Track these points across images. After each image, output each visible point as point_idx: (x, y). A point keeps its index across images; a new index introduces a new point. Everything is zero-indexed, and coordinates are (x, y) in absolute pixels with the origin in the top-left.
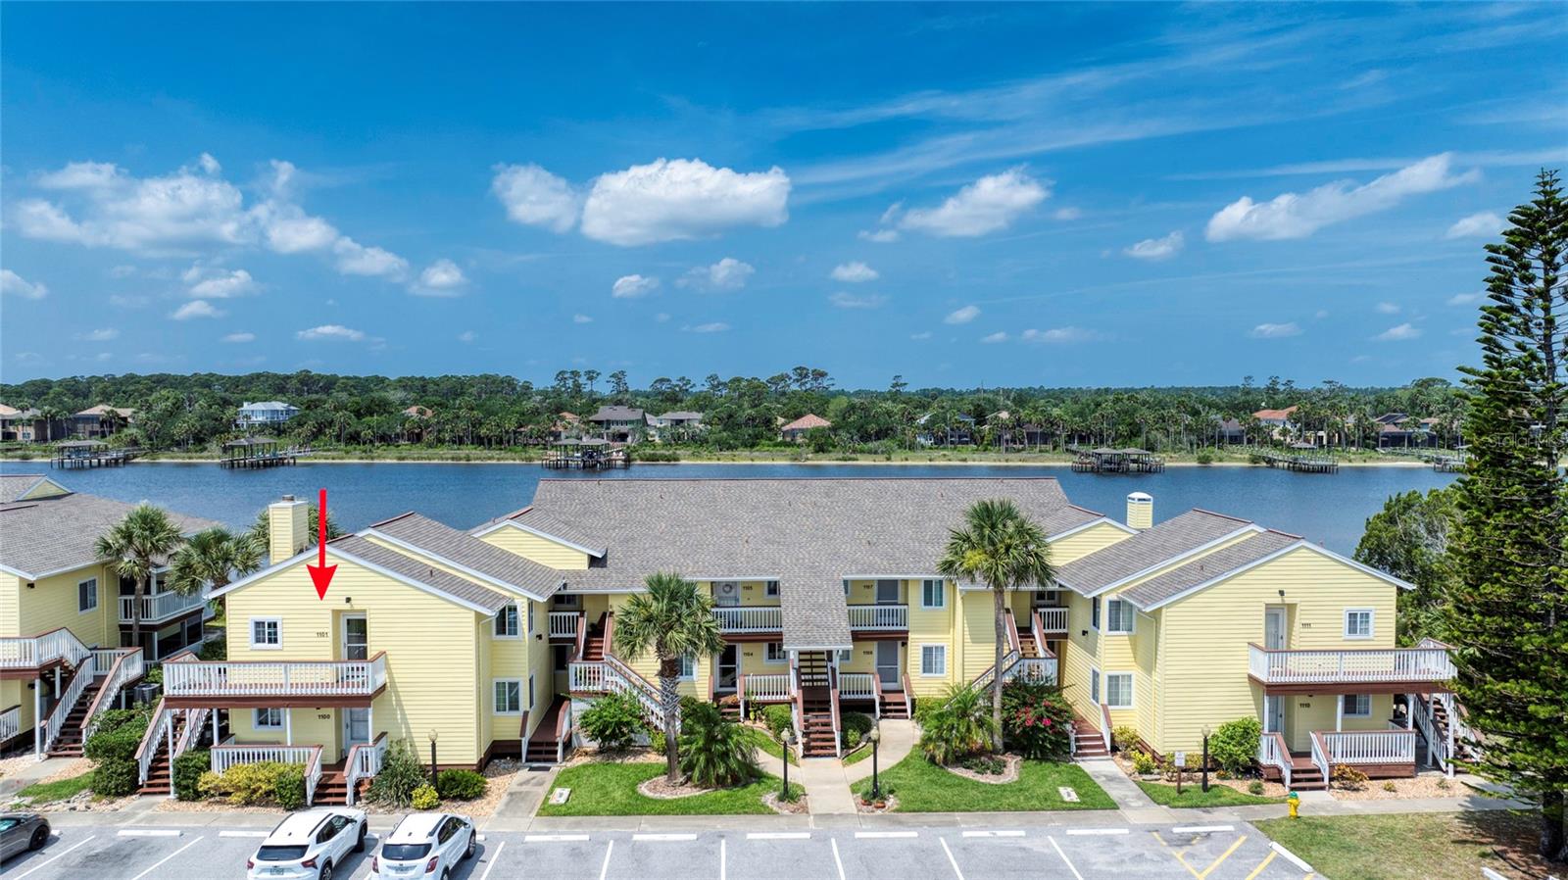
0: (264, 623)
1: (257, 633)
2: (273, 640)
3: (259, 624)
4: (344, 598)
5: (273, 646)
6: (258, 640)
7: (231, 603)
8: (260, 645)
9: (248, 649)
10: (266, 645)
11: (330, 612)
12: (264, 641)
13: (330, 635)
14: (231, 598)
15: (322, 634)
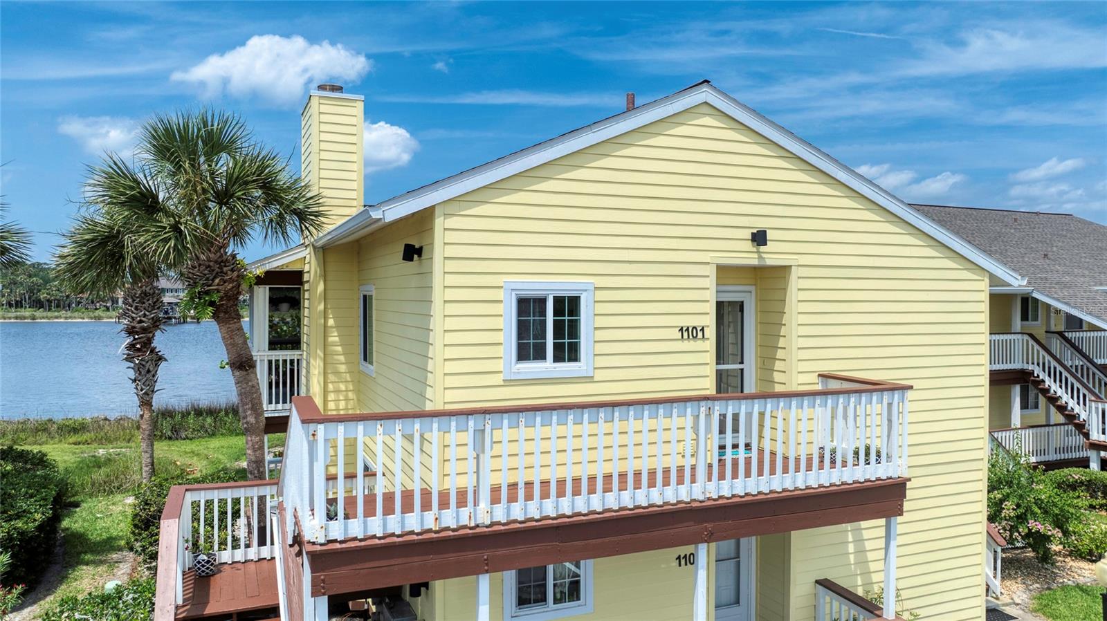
0: (542, 302)
1: (522, 329)
2: (568, 351)
3: (529, 307)
4: (747, 234)
5: (566, 367)
6: (524, 354)
7: (451, 237)
8: (532, 368)
9: (498, 379)
10: (548, 366)
11: (711, 271)
12: (540, 355)
13: (711, 333)
14: (452, 222)
15: (691, 333)
